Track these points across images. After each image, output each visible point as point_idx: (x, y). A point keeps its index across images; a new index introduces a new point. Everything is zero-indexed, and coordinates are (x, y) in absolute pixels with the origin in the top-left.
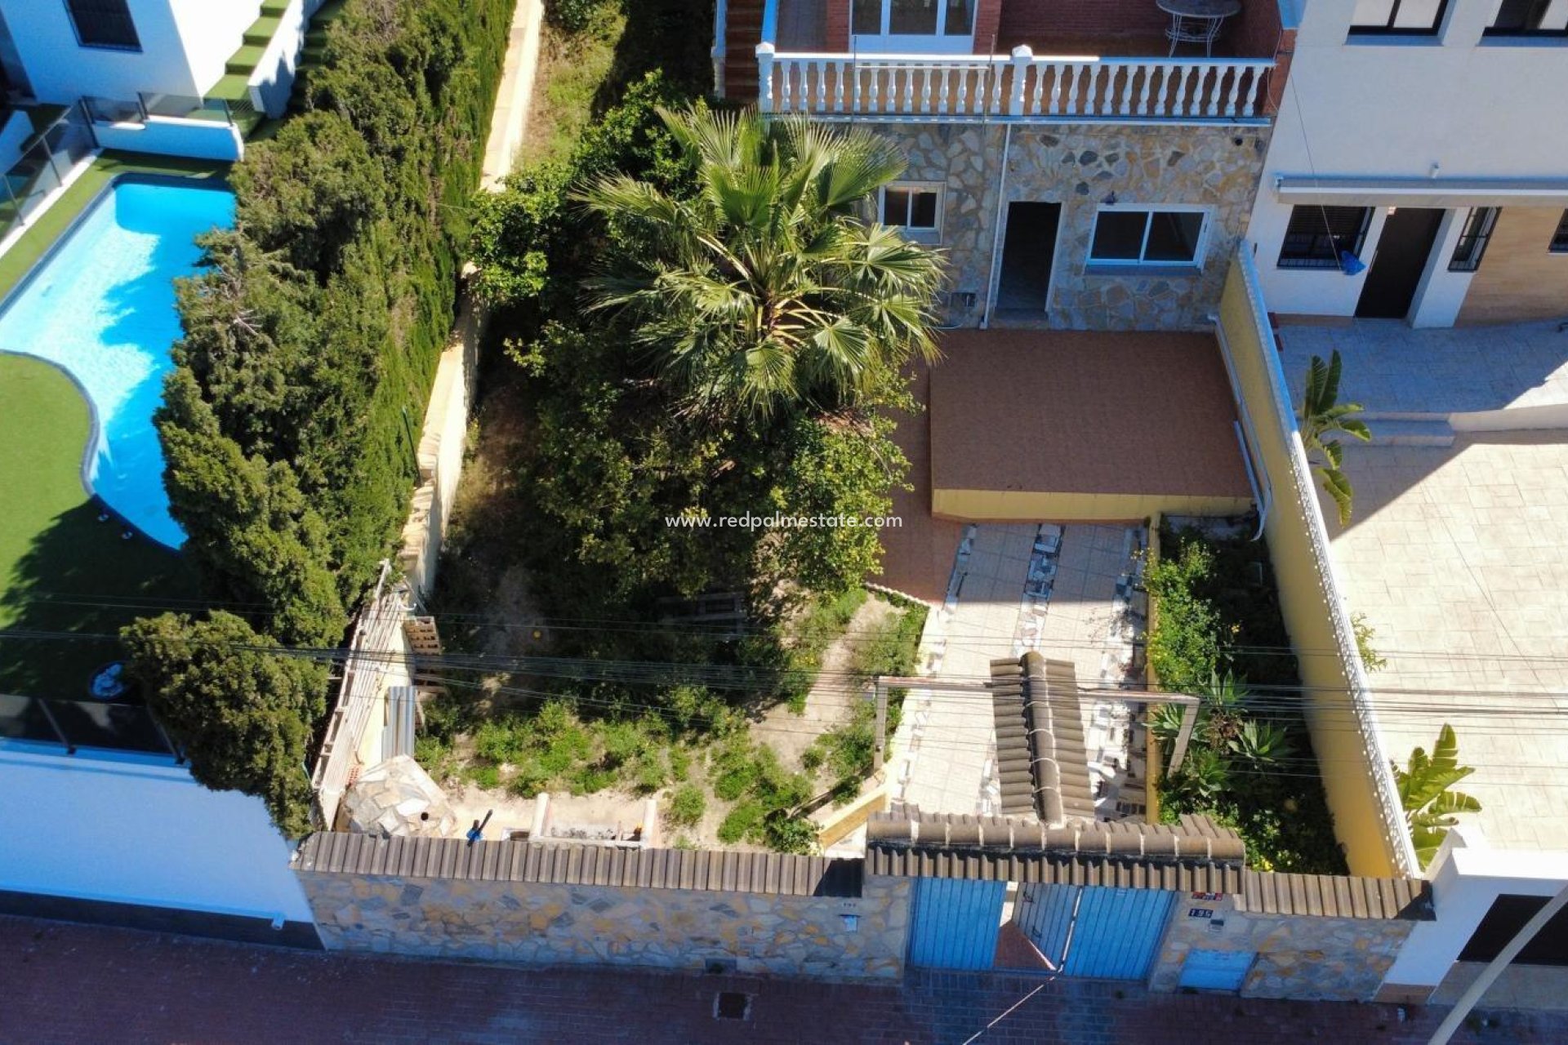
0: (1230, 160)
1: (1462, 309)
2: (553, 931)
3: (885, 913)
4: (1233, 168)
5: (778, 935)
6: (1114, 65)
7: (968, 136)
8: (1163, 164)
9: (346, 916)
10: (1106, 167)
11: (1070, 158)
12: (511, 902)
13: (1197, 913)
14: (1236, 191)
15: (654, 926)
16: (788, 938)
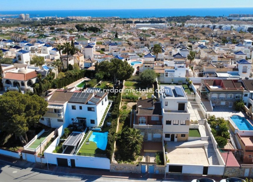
0: (161, 131)
1: (177, 140)
2: (123, 170)
3: (140, 168)
6: (153, 126)
7: (145, 130)
10: (154, 132)
11: (152, 131)
12: (121, 167)
13: (155, 167)
14: (162, 133)
15: (128, 169)
16: (135, 170)
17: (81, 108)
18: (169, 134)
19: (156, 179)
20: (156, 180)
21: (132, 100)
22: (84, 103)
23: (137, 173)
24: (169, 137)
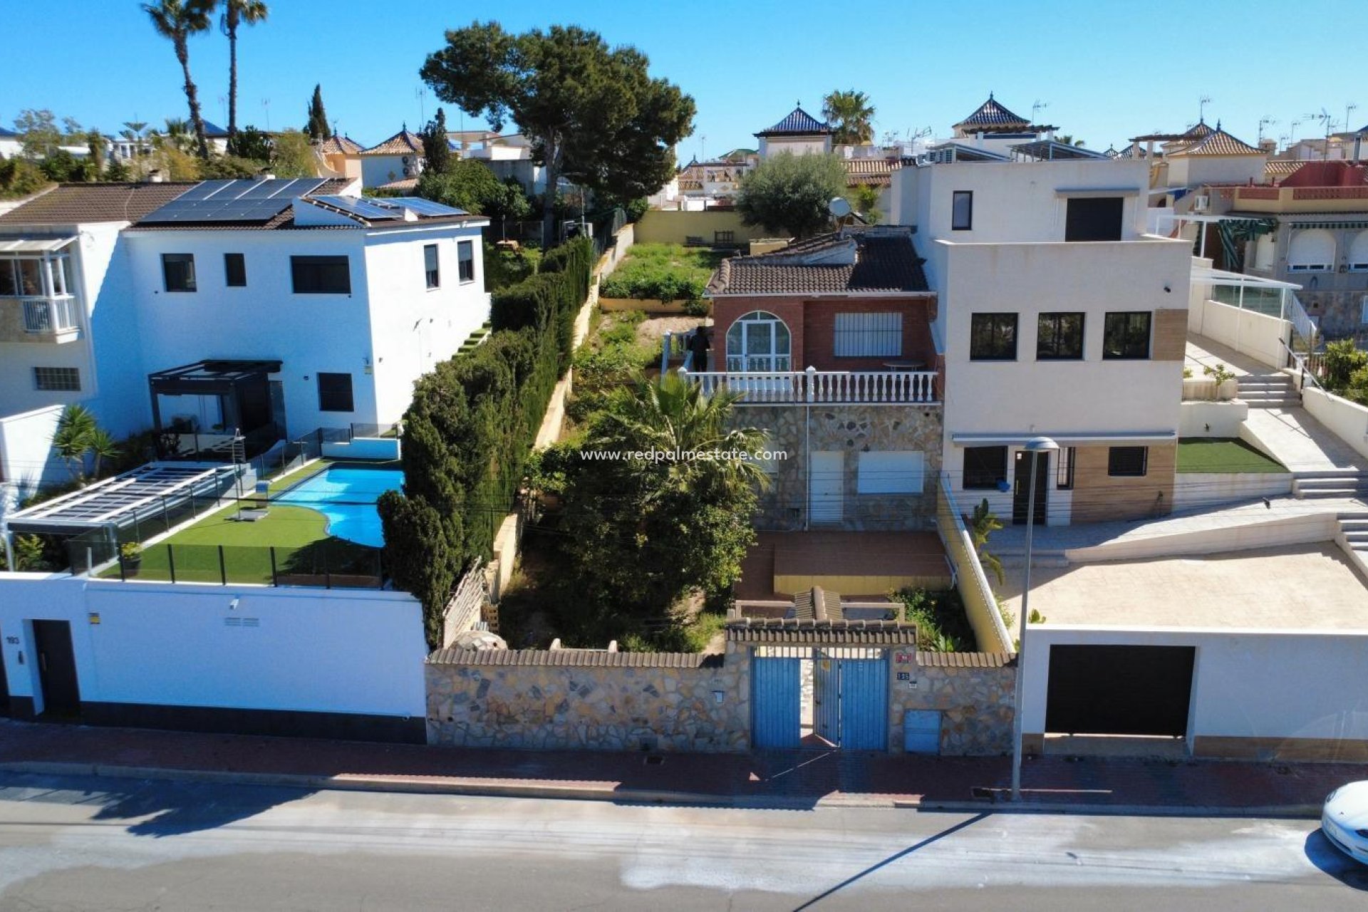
0: (925, 426)
1: (1073, 516)
2: (557, 718)
3: (737, 687)
4: (927, 431)
5: (680, 712)
6: (857, 375)
7: (787, 414)
8: (891, 428)
9: (444, 712)
10: (861, 431)
11: (842, 426)
12: (536, 691)
13: (902, 676)
14: (932, 443)
15: (612, 708)
16: (685, 715)
17: (235, 270)
18: (1002, 451)
19: (915, 799)
20: (921, 809)
21: (678, 305)
22: (261, 223)
23: (711, 749)
24: (997, 482)
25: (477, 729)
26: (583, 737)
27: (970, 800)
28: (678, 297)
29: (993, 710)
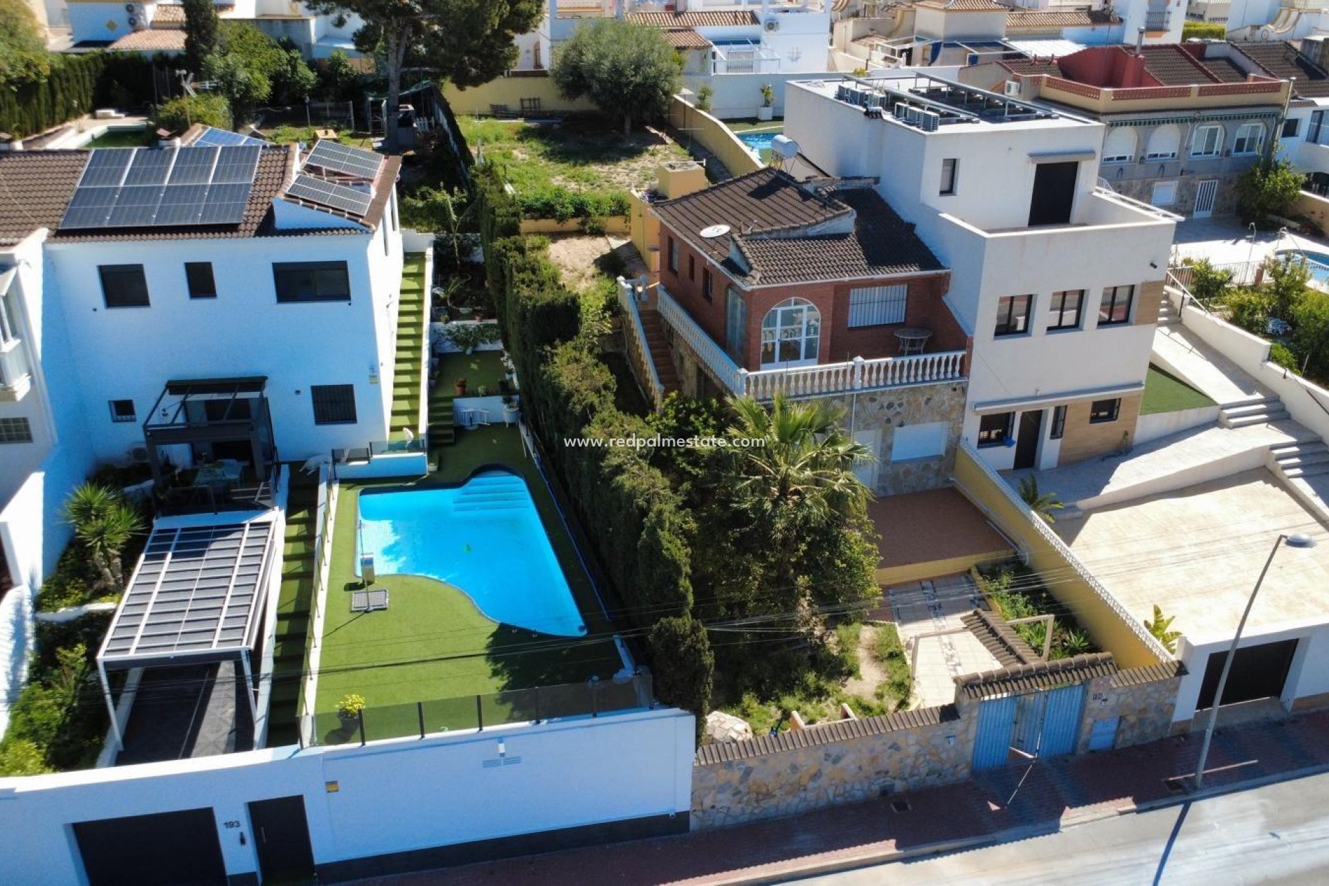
0: (951, 399)
1: (1060, 457)
2: (811, 785)
3: (966, 730)
4: (953, 402)
5: (917, 759)
6: (899, 361)
8: (923, 404)
9: (708, 802)
10: (898, 409)
12: (794, 768)
13: (1098, 697)
14: (956, 413)
15: (860, 768)
16: (921, 759)
19: (1129, 803)
20: (1140, 811)
21: (573, 224)
22: (231, 228)
23: (939, 782)
24: (1003, 439)
25: (736, 809)
26: (831, 796)
27: (1170, 795)
28: (574, 216)
29: (1159, 710)
